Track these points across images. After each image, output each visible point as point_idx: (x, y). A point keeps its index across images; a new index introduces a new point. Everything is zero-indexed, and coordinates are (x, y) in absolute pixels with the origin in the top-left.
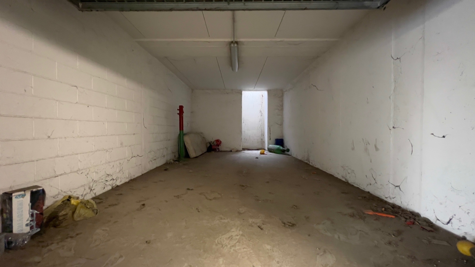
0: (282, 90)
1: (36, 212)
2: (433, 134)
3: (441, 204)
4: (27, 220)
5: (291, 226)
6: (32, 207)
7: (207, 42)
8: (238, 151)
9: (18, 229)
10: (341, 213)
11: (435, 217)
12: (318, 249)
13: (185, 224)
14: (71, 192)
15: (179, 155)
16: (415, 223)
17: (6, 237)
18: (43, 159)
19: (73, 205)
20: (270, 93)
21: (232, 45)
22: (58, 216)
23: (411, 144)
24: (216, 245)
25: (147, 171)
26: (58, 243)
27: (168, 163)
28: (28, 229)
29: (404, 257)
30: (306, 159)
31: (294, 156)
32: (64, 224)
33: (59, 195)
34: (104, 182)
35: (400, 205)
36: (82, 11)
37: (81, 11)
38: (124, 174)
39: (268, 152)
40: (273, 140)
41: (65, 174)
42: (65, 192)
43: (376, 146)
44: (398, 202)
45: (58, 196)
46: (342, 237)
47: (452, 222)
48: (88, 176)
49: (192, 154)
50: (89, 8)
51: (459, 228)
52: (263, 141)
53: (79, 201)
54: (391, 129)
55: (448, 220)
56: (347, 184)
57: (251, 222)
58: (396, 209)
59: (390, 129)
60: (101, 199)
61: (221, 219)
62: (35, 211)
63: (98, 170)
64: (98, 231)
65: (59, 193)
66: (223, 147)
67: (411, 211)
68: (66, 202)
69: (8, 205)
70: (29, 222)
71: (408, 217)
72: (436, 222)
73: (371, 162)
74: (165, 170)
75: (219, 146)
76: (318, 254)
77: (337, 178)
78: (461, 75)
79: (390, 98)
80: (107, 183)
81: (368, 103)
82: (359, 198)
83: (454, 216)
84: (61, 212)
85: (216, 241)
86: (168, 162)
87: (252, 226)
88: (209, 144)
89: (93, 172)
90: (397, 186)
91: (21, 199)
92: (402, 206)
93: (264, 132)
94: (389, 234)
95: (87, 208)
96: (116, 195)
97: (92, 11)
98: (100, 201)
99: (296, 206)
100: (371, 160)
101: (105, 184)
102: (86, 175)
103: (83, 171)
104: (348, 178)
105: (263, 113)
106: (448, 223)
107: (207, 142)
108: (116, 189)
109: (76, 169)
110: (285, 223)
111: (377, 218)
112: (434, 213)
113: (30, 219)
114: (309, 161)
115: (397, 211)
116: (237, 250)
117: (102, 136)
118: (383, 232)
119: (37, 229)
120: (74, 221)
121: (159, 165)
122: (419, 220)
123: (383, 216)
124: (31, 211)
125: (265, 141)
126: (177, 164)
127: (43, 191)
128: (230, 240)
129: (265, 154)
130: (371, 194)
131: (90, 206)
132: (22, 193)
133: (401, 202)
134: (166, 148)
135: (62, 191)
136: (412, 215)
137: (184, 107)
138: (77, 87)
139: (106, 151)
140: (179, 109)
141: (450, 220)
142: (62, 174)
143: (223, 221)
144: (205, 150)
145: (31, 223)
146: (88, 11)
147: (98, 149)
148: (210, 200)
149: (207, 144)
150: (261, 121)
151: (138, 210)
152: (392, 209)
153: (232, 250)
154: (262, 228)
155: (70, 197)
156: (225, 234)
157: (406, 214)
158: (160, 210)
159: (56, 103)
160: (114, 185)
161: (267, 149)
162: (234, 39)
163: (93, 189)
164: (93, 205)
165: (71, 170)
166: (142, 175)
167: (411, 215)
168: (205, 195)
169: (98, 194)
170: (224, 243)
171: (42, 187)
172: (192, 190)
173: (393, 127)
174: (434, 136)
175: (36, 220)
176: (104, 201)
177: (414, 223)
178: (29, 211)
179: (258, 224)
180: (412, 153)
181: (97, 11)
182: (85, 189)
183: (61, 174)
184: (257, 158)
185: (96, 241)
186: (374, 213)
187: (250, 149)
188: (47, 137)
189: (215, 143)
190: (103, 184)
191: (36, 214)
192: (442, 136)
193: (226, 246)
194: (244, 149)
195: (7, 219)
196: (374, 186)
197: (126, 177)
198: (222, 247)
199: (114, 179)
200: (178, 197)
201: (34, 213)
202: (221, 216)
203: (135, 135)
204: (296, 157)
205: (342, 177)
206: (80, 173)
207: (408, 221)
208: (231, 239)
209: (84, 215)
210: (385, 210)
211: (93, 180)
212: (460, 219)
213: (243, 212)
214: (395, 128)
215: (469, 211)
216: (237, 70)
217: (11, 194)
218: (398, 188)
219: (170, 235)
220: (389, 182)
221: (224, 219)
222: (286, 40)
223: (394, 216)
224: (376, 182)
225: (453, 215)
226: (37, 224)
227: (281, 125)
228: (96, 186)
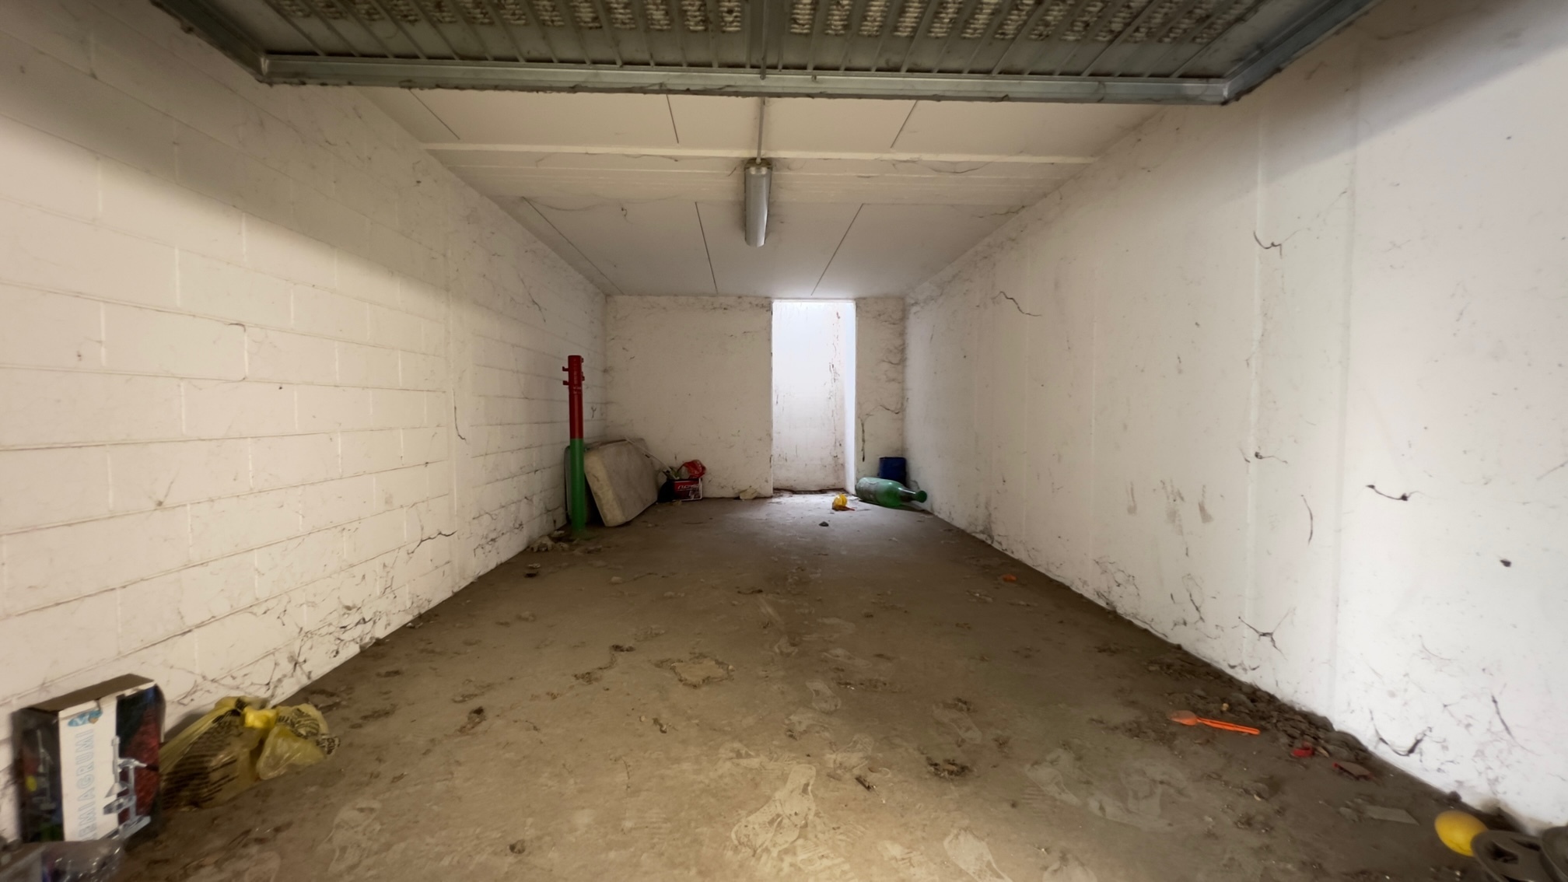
0: (901, 298)
1: (137, 763)
2: (1372, 487)
3: (1392, 695)
4: (109, 795)
5: (957, 774)
6: (124, 751)
7: (670, 157)
8: (760, 499)
9: (80, 825)
10: (1101, 722)
11: (1373, 732)
12: (1043, 850)
13: (627, 778)
14: (234, 678)
15: (567, 516)
16: (1316, 753)
17: (46, 858)
18: (142, 580)
19: (252, 729)
20: (862, 305)
21: (753, 171)
22: (206, 768)
23: (1310, 511)
24: (736, 849)
25: (470, 580)
26: (218, 864)
27: (535, 550)
28: (111, 822)
29: (1289, 866)
30: (980, 528)
31: (940, 516)
32: (224, 796)
33: (195, 692)
34: (336, 635)
35: (1272, 692)
36: (271, 84)
37: (267, 83)
38: (397, 599)
39: (857, 501)
40: (873, 462)
41: (212, 620)
42: (216, 682)
43: (1202, 509)
44: (1266, 681)
45: (193, 696)
46: (1112, 809)
47: (1421, 749)
48: (285, 619)
49: (613, 512)
50: (296, 75)
51: (1443, 767)
52: (840, 461)
53: (269, 713)
54: (1249, 459)
55: (1410, 744)
56: (1110, 617)
57: (832, 766)
58: (1261, 706)
59: (1247, 461)
60: (332, 695)
61: (739, 755)
62: (133, 760)
63: (315, 595)
64: (346, 814)
65: (196, 685)
66: (710, 487)
67: (1304, 709)
68: (228, 719)
69: (42, 750)
70: (113, 798)
71: (1297, 733)
72: (1375, 747)
73: (1187, 554)
74: (530, 576)
75: (696, 481)
76: (1045, 868)
77: (1081, 596)
78: (1458, 320)
79: (1248, 364)
80: (346, 636)
81: (1180, 372)
82: (1152, 668)
83: (1428, 733)
84: (215, 755)
85: (733, 836)
86: (536, 547)
87: (838, 779)
88: (665, 477)
89: (301, 605)
90: (1264, 635)
91: (89, 726)
92: (1279, 696)
93: (843, 434)
94: (1247, 791)
95: (300, 735)
96: (379, 675)
97: (304, 83)
98: (330, 701)
99: (965, 703)
100: (1187, 549)
101: (339, 639)
102: (279, 618)
103: (270, 604)
104: (1114, 597)
105: (839, 373)
106: (1411, 751)
107: (657, 468)
108: (374, 652)
109: (246, 601)
110: (936, 765)
111: (1210, 738)
112: (1372, 719)
113: (118, 789)
114: (991, 537)
115: (1263, 712)
116: (802, 866)
117: (326, 480)
118: (1227, 784)
119: (140, 820)
120: (258, 778)
121: (505, 557)
122: (1327, 741)
123: (1225, 730)
124: (120, 761)
125: (846, 465)
126: (563, 550)
127: (156, 690)
128: (776, 831)
129: (848, 509)
130: (1186, 654)
131: (308, 729)
132: (90, 705)
133: (1275, 683)
134: (526, 498)
135: (204, 678)
136: (1307, 725)
137: (585, 360)
138: (243, 326)
139: (339, 528)
140: (567, 367)
141: (1418, 742)
142: (203, 622)
143: (744, 762)
144: (652, 496)
145: (122, 800)
146: (291, 84)
147: (313, 527)
148: (695, 686)
149: (656, 474)
150: (833, 399)
151: (462, 730)
152: (1250, 705)
153: (785, 866)
154: (871, 785)
155: (241, 704)
156: (758, 809)
157: (1291, 723)
158: (535, 728)
159: (179, 386)
160: (367, 640)
161: (852, 490)
162: (759, 153)
163: (301, 659)
164: (318, 725)
165: (232, 606)
166: (456, 595)
167: (1304, 726)
168: (673, 669)
169: (317, 675)
170: (759, 842)
171: (150, 681)
172: (630, 649)
173: (1257, 455)
174: (1377, 492)
175: (138, 791)
176: (344, 703)
177: (1313, 753)
178: (114, 763)
179: (856, 772)
180: (1310, 539)
181: (323, 84)
182: (276, 664)
183: (199, 622)
184: (824, 524)
185: (344, 849)
186: (1199, 721)
187: (799, 488)
188: (153, 506)
189: (684, 472)
190: (332, 638)
191: (137, 769)
192: (1399, 495)
193: (767, 850)
194: (779, 491)
195: (41, 792)
196: (1197, 629)
197: (403, 609)
198: (754, 856)
199: (367, 620)
200: (588, 678)
201: (128, 767)
202: (737, 745)
203: (428, 465)
204: (947, 520)
205: (1096, 596)
206: (260, 610)
207: (1298, 744)
208: (777, 827)
209: (289, 758)
210: (1230, 710)
211: (301, 629)
212: (1445, 740)
213: (803, 727)
214: (1261, 458)
215: (1471, 721)
216: (762, 242)
217: (55, 713)
218: (1267, 639)
219: (583, 819)
220: (1242, 621)
221: (748, 756)
222: (927, 157)
223: (1256, 728)
224: (1201, 618)
225: (1425, 728)
226: (139, 805)
227: (900, 411)
228: (311, 648)
